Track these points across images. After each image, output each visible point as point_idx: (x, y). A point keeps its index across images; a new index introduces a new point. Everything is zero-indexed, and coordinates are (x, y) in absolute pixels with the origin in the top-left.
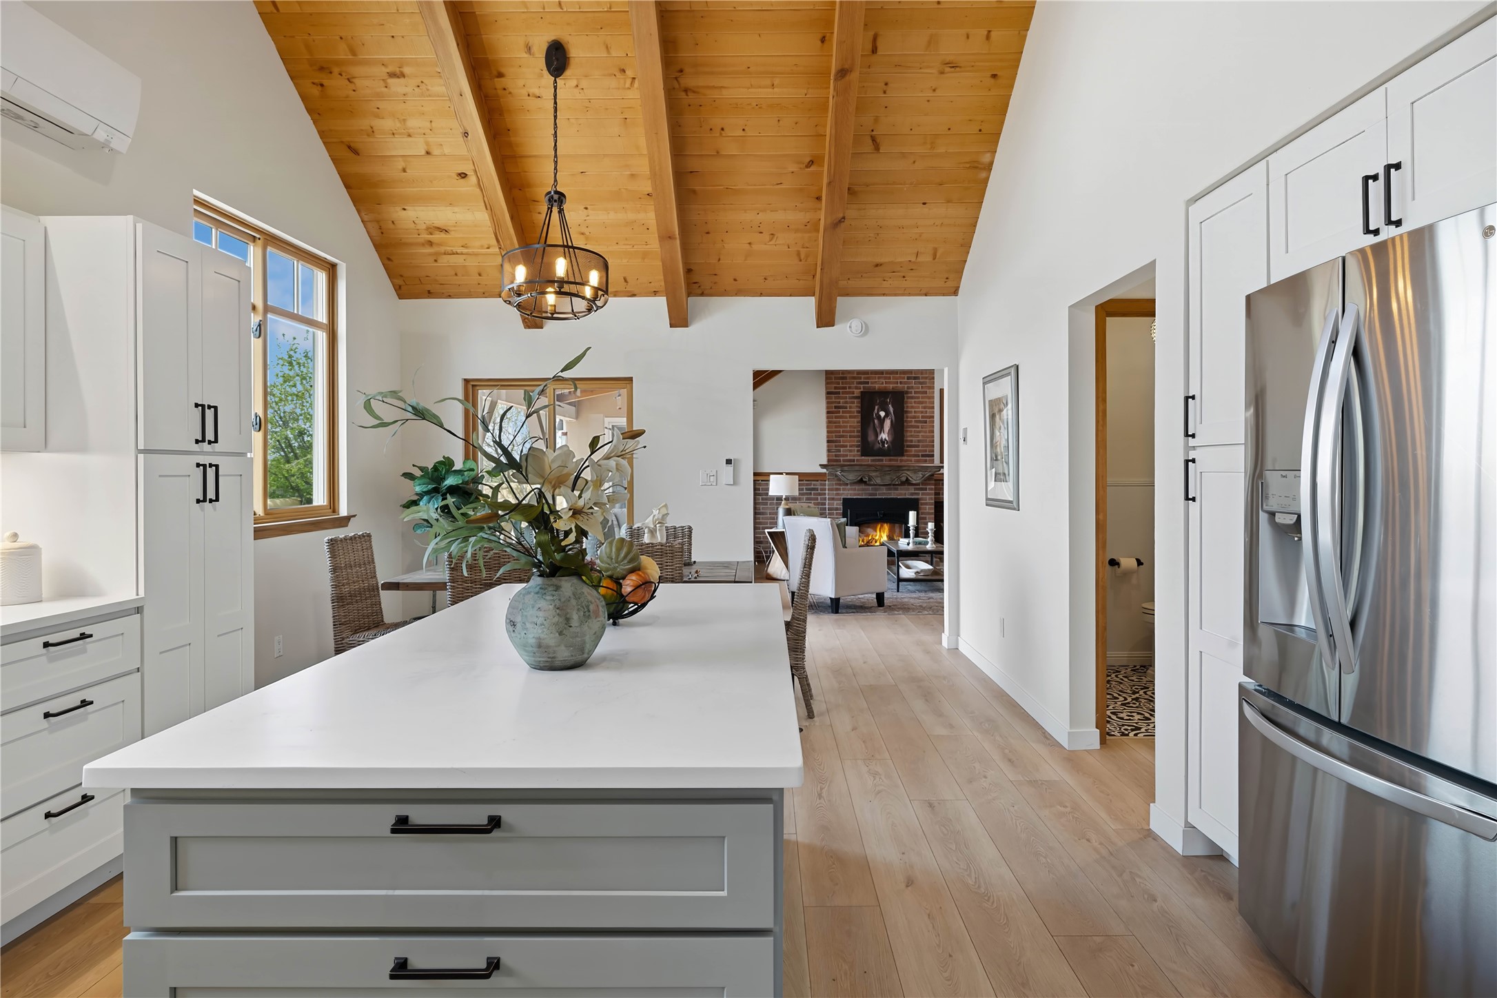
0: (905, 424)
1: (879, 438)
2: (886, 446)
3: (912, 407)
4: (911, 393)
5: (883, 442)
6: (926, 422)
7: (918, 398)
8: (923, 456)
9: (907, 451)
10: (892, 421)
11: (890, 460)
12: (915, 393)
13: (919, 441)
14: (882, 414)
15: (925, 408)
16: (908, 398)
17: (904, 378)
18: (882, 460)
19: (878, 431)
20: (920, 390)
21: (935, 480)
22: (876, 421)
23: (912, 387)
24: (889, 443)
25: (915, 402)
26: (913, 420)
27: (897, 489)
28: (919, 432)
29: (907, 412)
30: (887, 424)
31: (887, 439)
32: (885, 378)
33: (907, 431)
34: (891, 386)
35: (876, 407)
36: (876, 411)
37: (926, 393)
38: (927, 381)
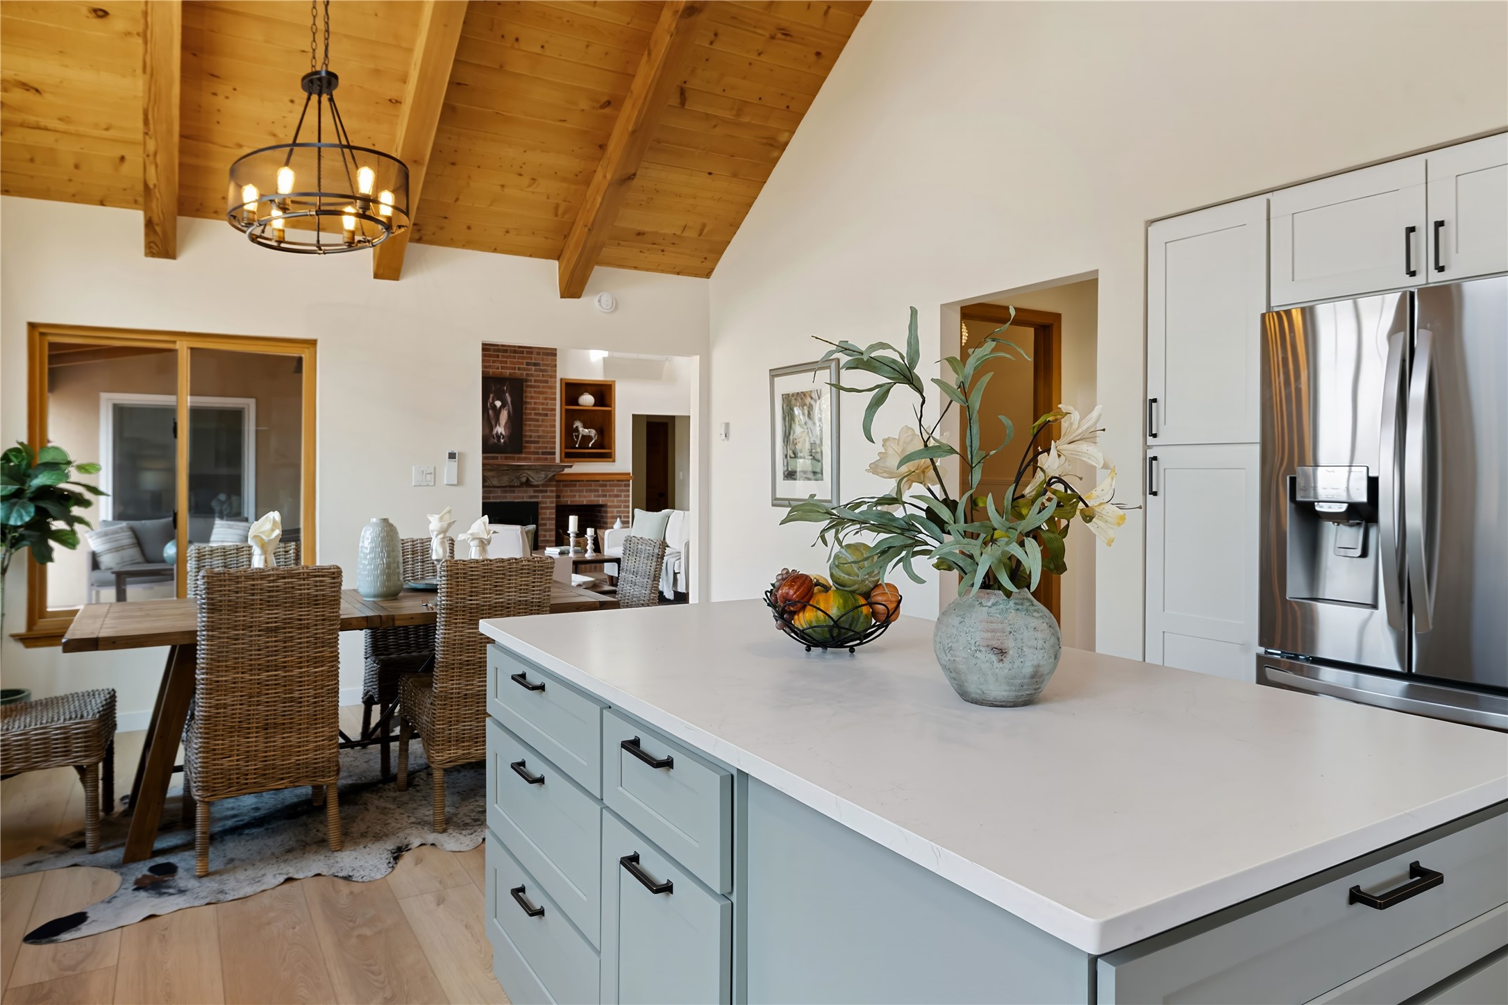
0: (524, 416)
1: (494, 432)
2: (502, 441)
3: (532, 398)
4: (531, 381)
5: (498, 437)
6: (546, 415)
7: (539, 387)
8: (543, 453)
9: (525, 447)
10: (509, 413)
11: (506, 458)
12: (536, 381)
13: (539, 437)
14: (498, 404)
15: (546, 399)
16: (527, 386)
17: (522, 364)
18: (497, 458)
19: (493, 423)
20: (541, 378)
21: (557, 481)
22: (491, 412)
23: (532, 375)
24: (506, 439)
25: (535, 391)
26: (533, 412)
27: (514, 492)
28: (540, 426)
29: (526, 403)
30: (504, 416)
31: (504, 433)
32: (501, 362)
33: (525, 424)
34: (508, 371)
35: (491, 396)
36: (491, 400)
37: (547, 382)
38: (549, 368)
